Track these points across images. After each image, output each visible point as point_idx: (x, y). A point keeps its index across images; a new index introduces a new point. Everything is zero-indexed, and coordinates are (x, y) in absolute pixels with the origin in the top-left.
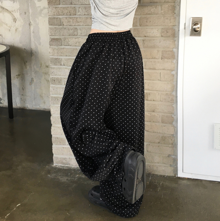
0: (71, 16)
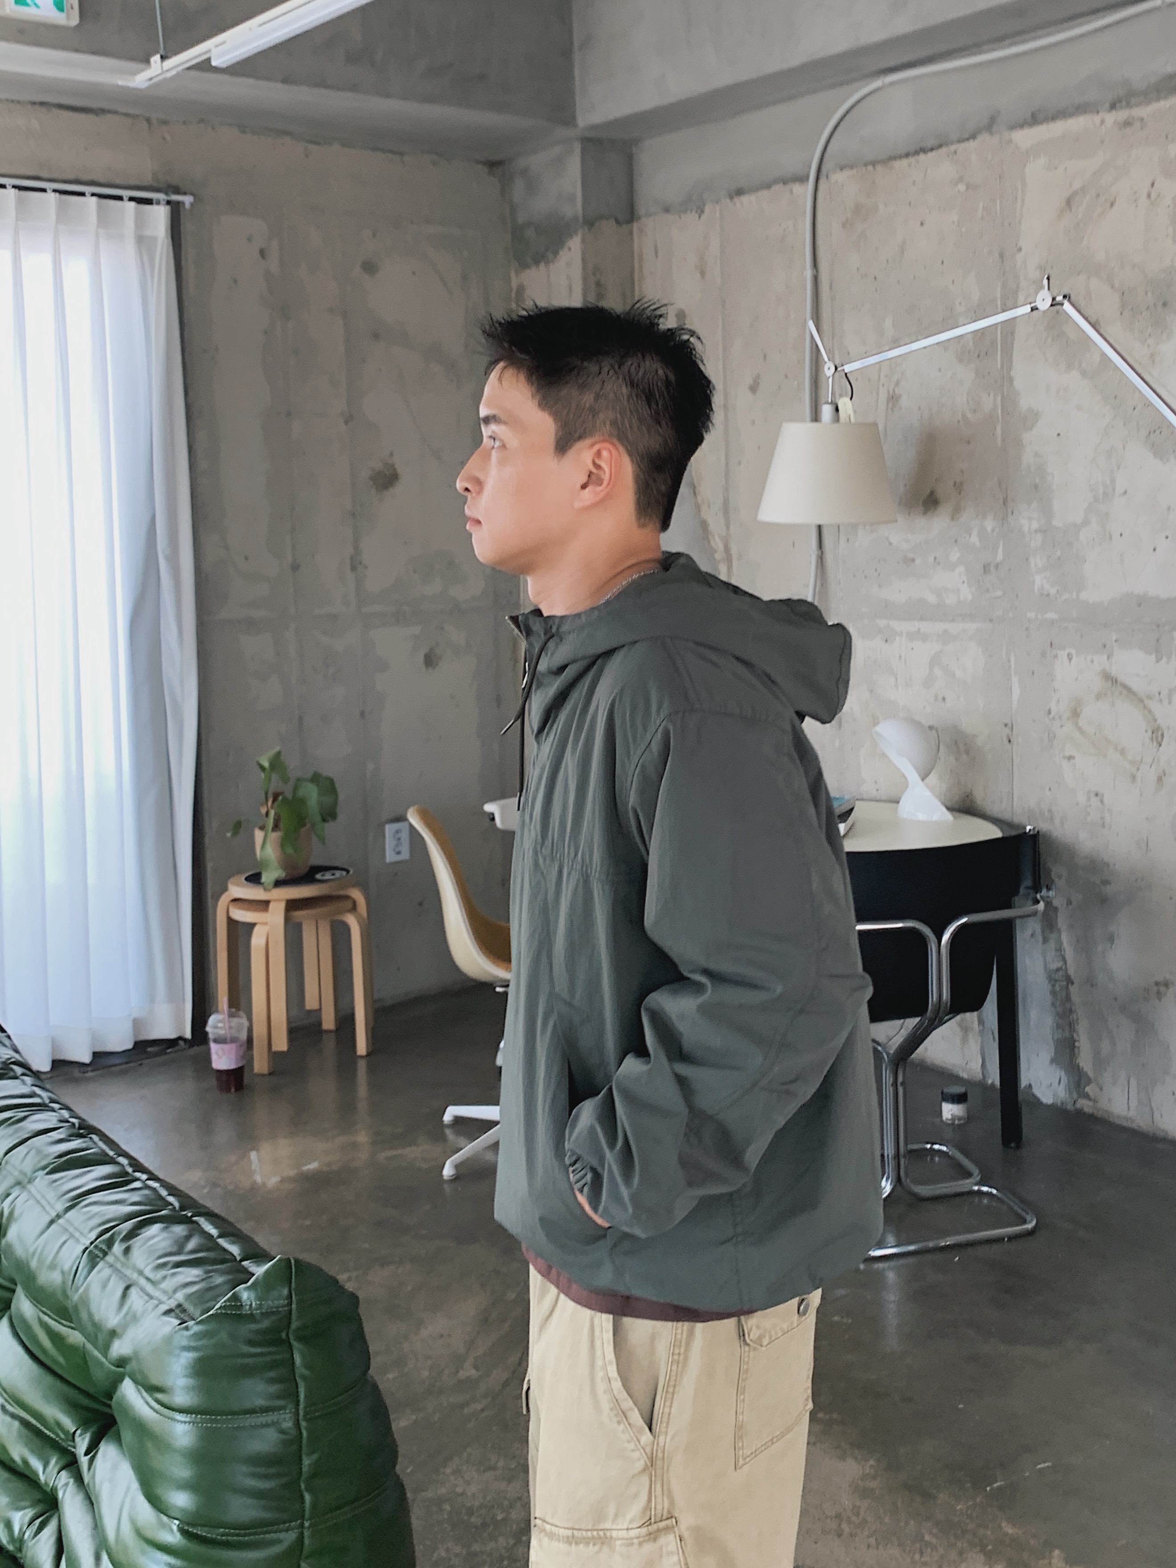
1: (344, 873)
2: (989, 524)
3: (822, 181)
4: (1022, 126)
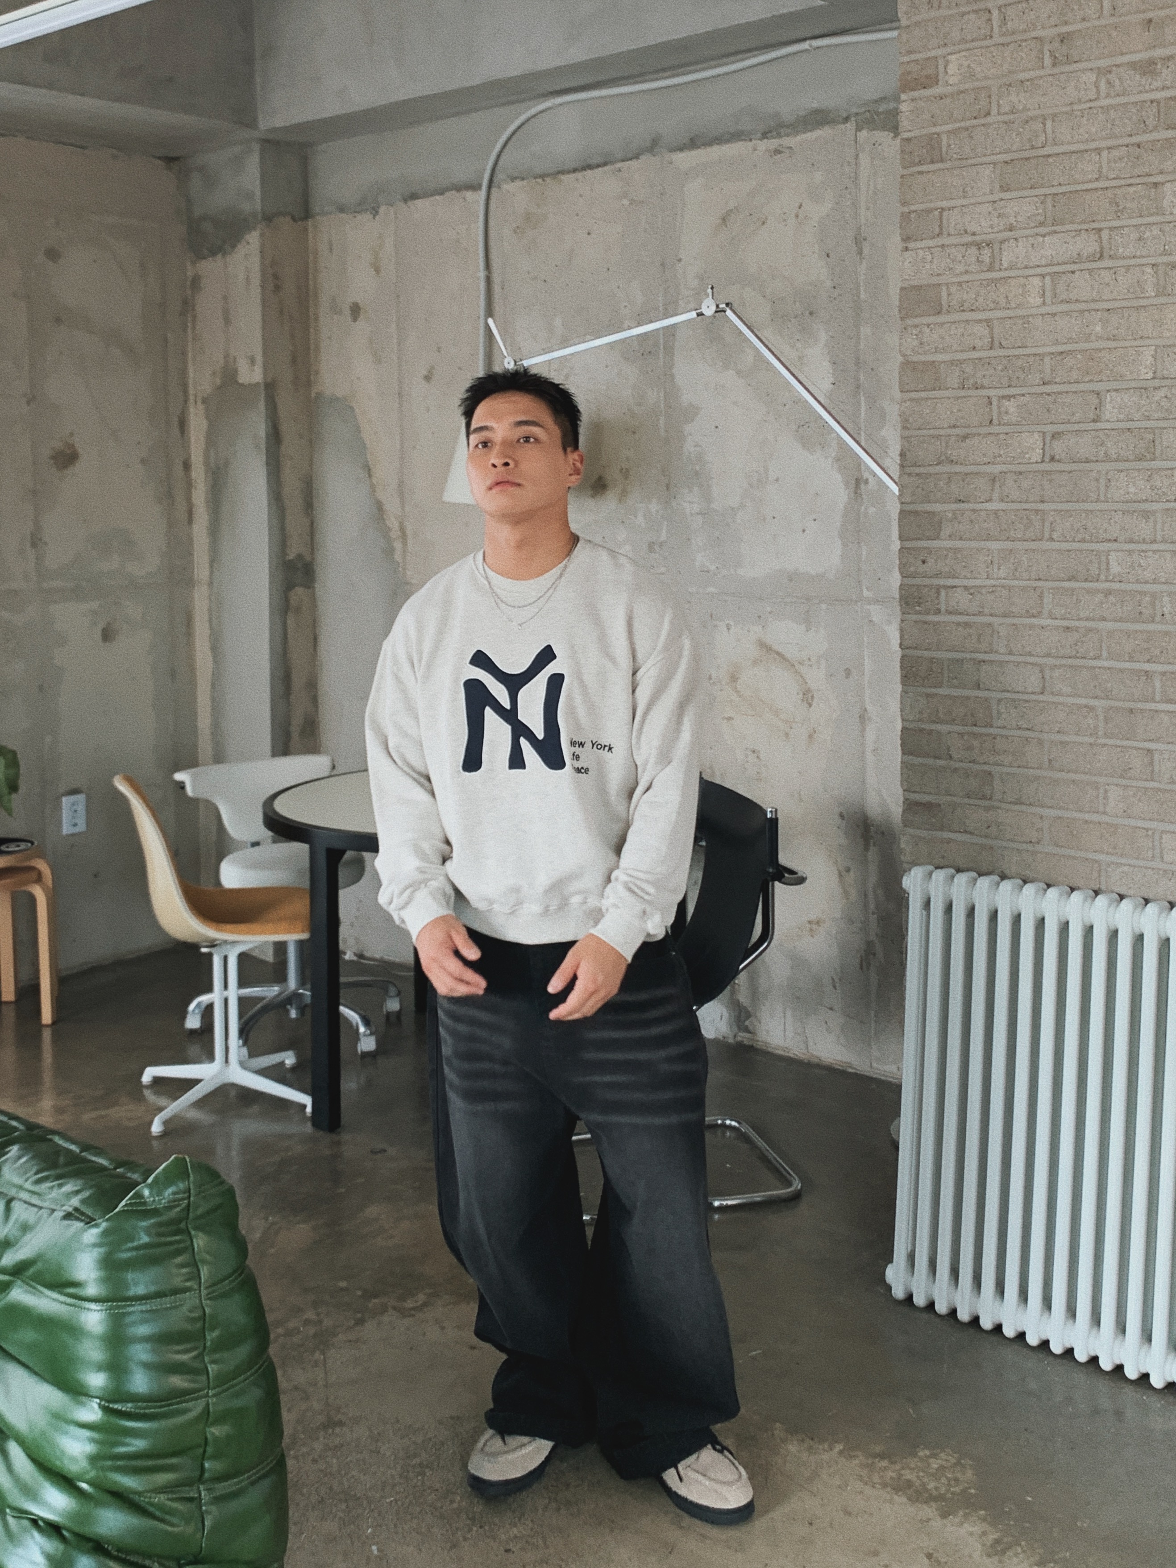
0: (975, 729)
1: (29, 845)
2: (654, 507)
3: (494, 190)
4: (681, 149)
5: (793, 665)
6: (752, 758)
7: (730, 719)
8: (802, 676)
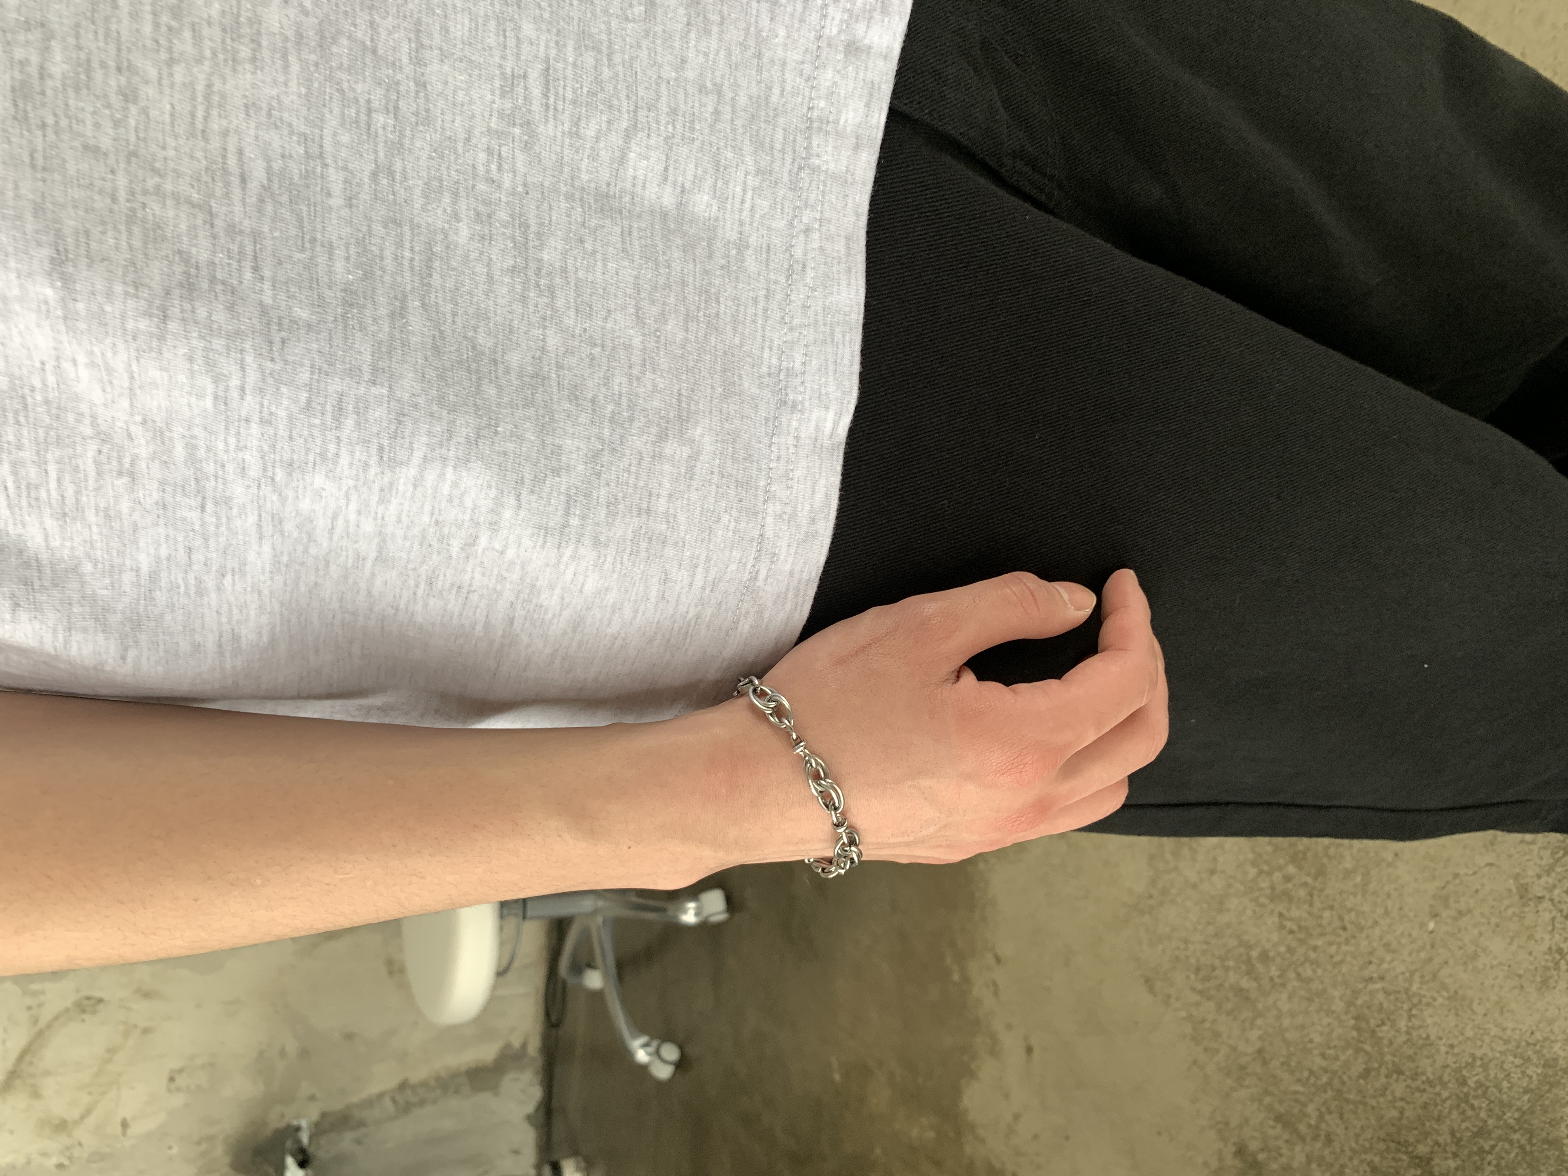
5: (40, 1034)
6: (181, 1081)
7: (125, 1125)
8: (57, 1018)
